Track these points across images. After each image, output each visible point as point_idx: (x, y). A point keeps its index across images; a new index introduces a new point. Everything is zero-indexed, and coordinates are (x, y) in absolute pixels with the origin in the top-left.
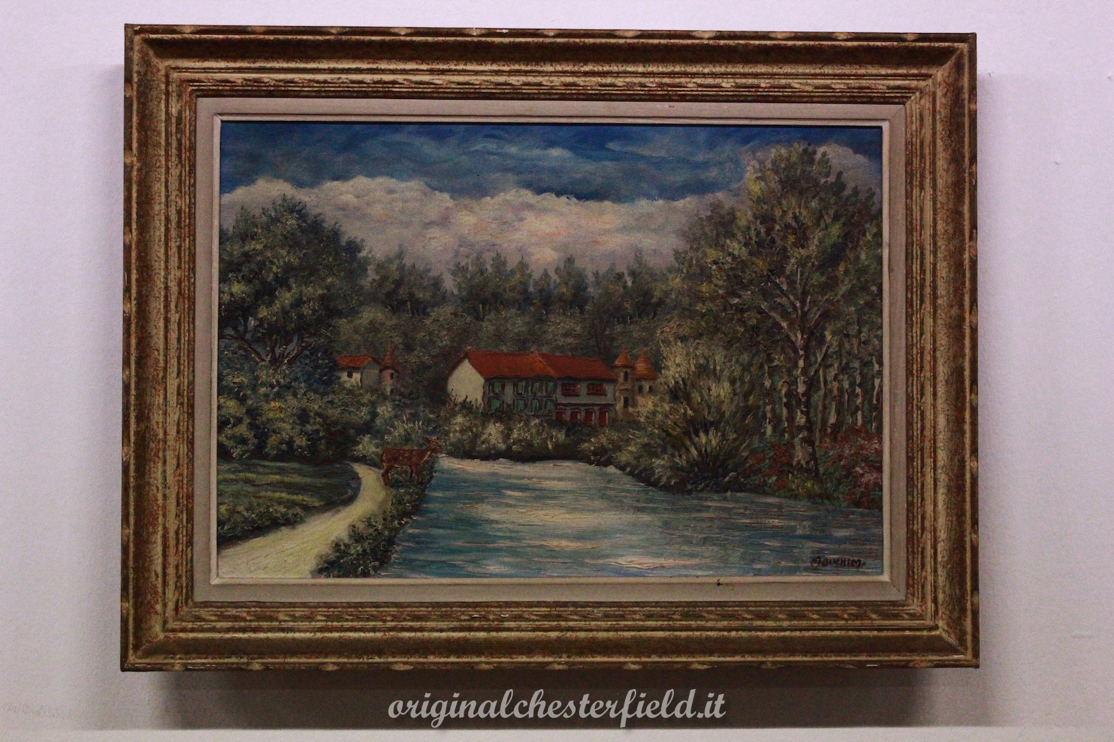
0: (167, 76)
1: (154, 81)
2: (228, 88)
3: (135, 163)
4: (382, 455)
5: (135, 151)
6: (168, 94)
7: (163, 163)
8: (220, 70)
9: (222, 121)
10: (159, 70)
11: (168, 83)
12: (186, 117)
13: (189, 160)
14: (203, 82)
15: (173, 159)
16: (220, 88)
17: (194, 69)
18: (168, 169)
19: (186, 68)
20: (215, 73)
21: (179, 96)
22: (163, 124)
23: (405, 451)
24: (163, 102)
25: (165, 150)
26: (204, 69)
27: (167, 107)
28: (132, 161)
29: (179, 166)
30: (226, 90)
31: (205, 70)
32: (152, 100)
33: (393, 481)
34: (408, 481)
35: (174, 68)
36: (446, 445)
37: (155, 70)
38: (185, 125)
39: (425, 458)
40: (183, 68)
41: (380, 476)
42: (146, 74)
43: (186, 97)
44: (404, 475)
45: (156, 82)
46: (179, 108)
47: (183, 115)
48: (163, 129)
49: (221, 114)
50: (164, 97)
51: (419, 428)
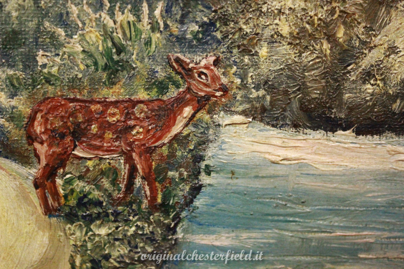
4: (32, 119)
23: (106, 104)
33: (73, 202)
34: (120, 201)
36: (244, 86)
39: (175, 130)
41: (29, 185)
44: (106, 183)
51: (154, 28)
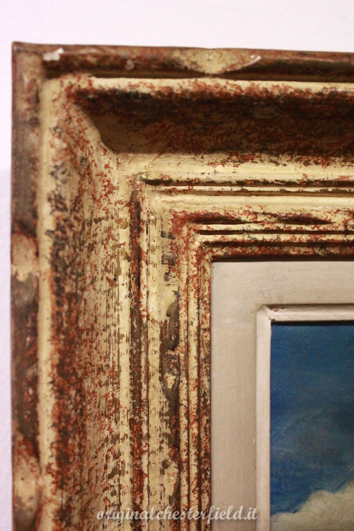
0: (135, 206)
1: (98, 220)
2: (305, 238)
3: (48, 493)
5: (48, 455)
6: (137, 257)
7: (126, 458)
8: (285, 187)
9: (274, 323)
10: (110, 189)
11: (136, 227)
12: (188, 324)
13: (199, 447)
14: (238, 221)
15: (154, 444)
16: (284, 238)
17: (212, 183)
18: (139, 475)
19: (190, 183)
20: (271, 194)
21: (172, 263)
22: (124, 347)
24: (123, 279)
25: (132, 422)
26: (240, 183)
27: (136, 296)
28: (40, 492)
29: (173, 468)
30: (300, 244)
31: (243, 187)
32: (94, 280)
35: (155, 183)
37: (100, 189)
38: (188, 345)
40: (179, 183)
42: (77, 202)
43: (188, 267)
45: (105, 224)
46: (172, 298)
47: (183, 319)
48: (125, 361)
49: (272, 307)
50: (125, 266)
